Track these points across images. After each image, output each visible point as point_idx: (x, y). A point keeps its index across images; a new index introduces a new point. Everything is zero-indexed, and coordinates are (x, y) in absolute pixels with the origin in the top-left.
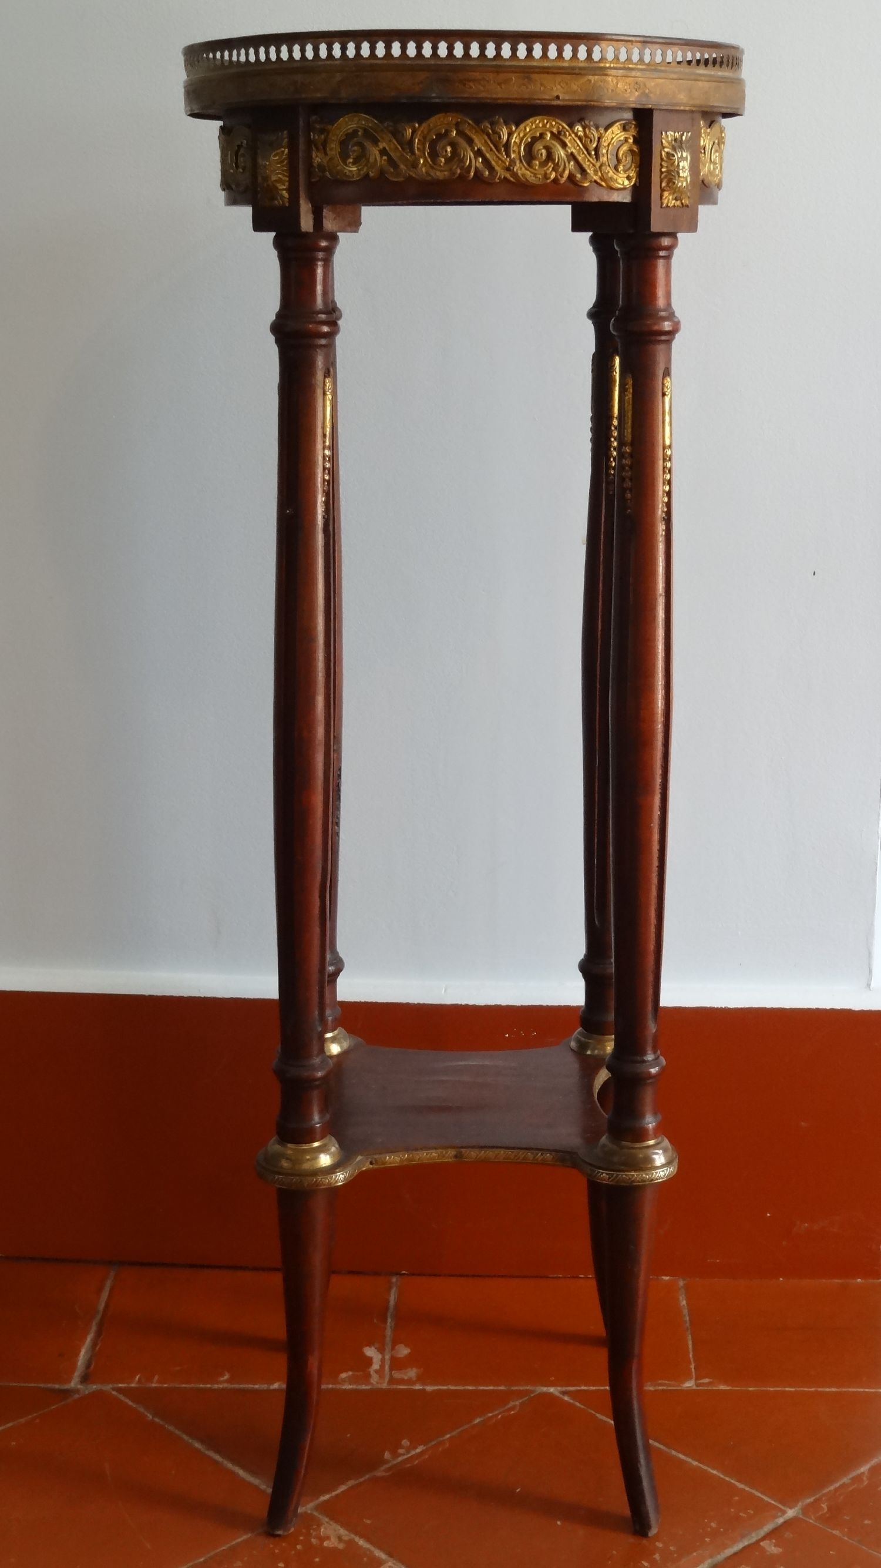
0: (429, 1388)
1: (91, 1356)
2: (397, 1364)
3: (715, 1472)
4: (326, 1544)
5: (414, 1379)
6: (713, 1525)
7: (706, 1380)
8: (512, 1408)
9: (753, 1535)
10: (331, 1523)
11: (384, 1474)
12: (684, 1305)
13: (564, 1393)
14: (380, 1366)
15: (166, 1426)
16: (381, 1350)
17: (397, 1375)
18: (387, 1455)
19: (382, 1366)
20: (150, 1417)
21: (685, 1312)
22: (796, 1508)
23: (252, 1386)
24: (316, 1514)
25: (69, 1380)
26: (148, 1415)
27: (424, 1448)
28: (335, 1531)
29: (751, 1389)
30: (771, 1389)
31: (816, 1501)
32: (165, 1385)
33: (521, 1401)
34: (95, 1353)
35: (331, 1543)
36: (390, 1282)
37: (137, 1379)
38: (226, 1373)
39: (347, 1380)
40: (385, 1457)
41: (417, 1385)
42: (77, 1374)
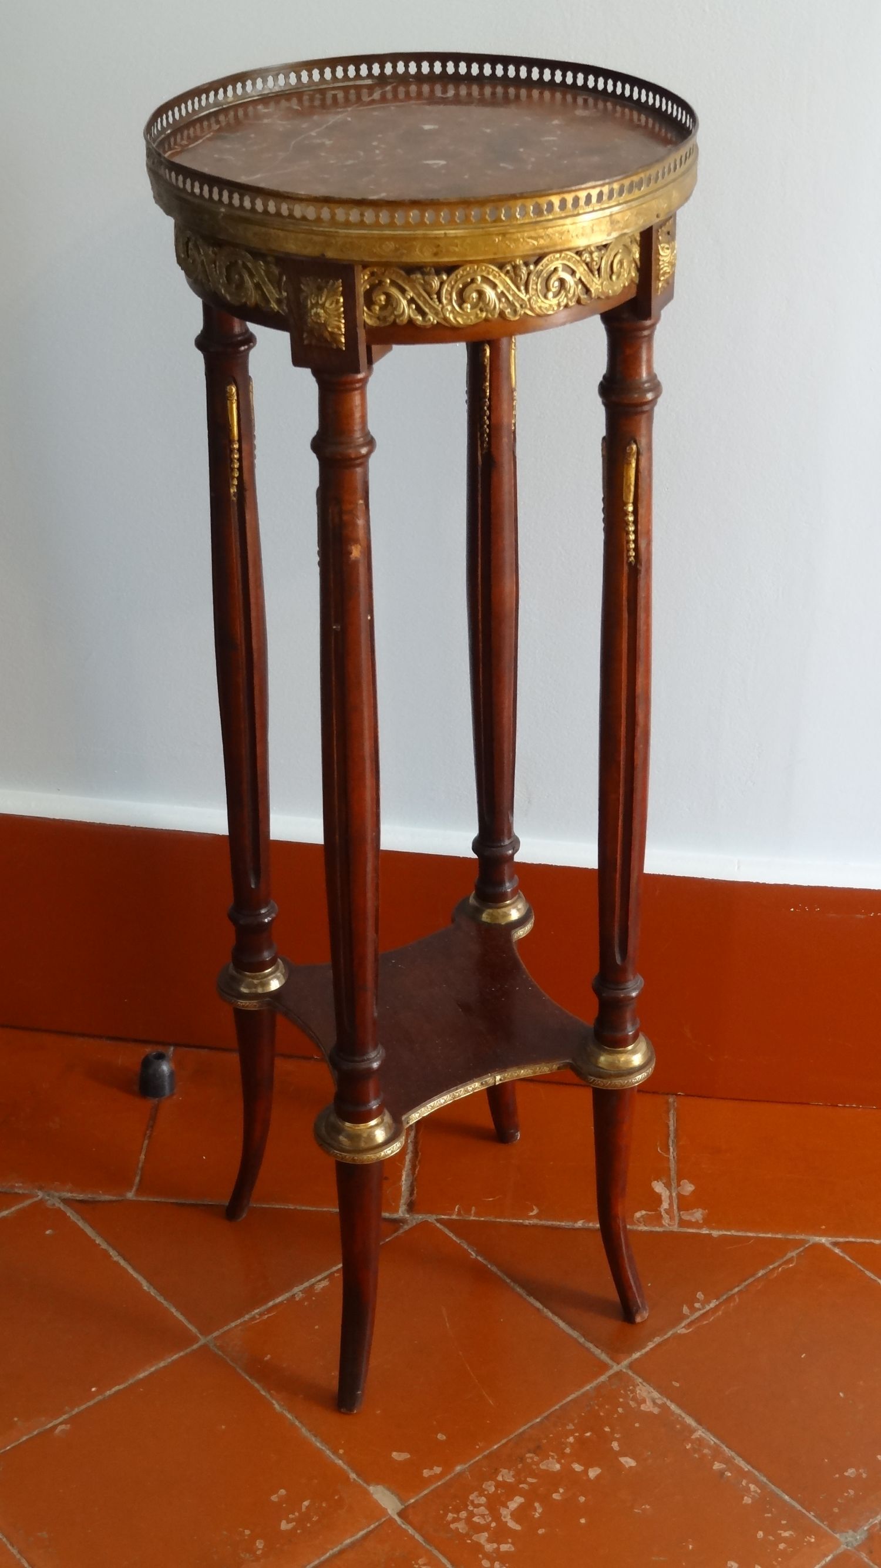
0: (715, 1233)
2: (684, 1204)
4: (643, 1407)
5: (701, 1222)
8: (790, 1260)
10: (644, 1384)
11: (684, 1331)
13: (835, 1244)
14: (669, 1204)
15: (489, 1266)
16: (668, 1186)
17: (686, 1216)
18: (685, 1310)
19: (671, 1204)
20: (474, 1255)
23: (559, 1223)
24: (630, 1373)
25: (397, 1211)
26: (472, 1253)
27: (717, 1303)
28: (649, 1393)
32: (483, 1219)
33: (797, 1252)
34: (415, 1176)
35: (647, 1407)
36: (667, 1103)
37: (456, 1210)
38: (534, 1207)
39: (642, 1219)
40: (684, 1312)
41: (704, 1229)
42: (403, 1201)
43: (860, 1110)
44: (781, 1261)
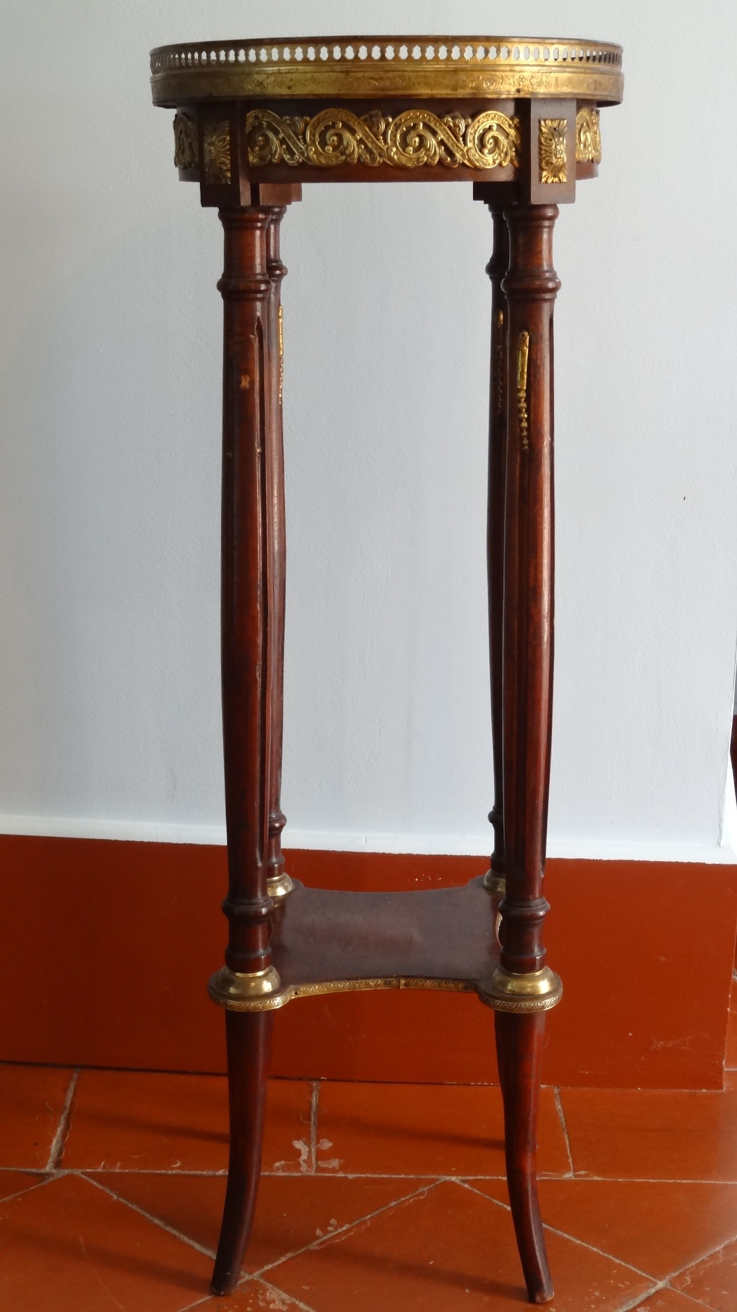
0: (351, 1176)
1: (61, 1147)
2: (322, 1155)
3: (595, 1249)
4: (272, 1306)
5: (338, 1168)
6: (597, 1294)
7: (583, 1172)
8: (422, 1194)
9: (631, 1302)
10: (275, 1288)
11: (317, 1248)
12: (560, 1109)
13: (464, 1181)
14: (308, 1156)
15: (130, 1205)
16: (308, 1143)
17: (322, 1164)
18: (318, 1232)
19: (310, 1156)
20: (115, 1197)
21: (561, 1115)
22: (665, 1281)
23: (200, 1172)
24: (262, 1281)
25: (44, 1166)
26: (114, 1195)
27: (350, 1226)
28: (279, 1295)
29: (620, 1180)
30: (638, 1180)
31: (681, 1274)
32: (127, 1171)
33: (428, 1187)
34: (65, 1142)
35: (275, 1306)
36: (311, 1086)
37: (102, 1165)
38: (178, 1161)
39: (280, 1168)
40: (317, 1234)
41: (340, 1173)
42: (50, 1160)
43: (491, 1087)
44: (413, 1195)
